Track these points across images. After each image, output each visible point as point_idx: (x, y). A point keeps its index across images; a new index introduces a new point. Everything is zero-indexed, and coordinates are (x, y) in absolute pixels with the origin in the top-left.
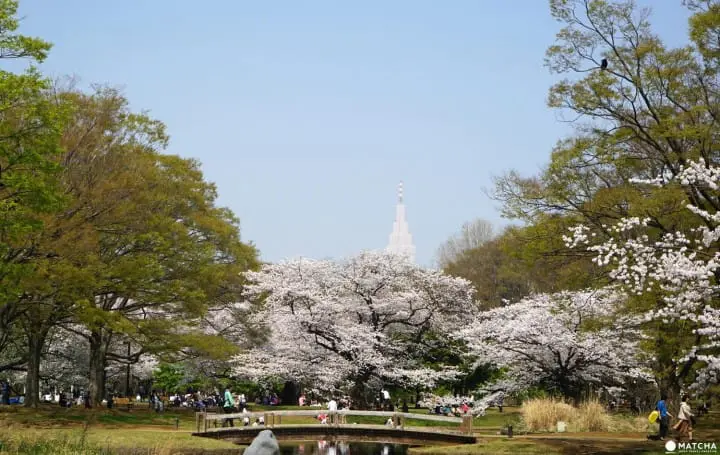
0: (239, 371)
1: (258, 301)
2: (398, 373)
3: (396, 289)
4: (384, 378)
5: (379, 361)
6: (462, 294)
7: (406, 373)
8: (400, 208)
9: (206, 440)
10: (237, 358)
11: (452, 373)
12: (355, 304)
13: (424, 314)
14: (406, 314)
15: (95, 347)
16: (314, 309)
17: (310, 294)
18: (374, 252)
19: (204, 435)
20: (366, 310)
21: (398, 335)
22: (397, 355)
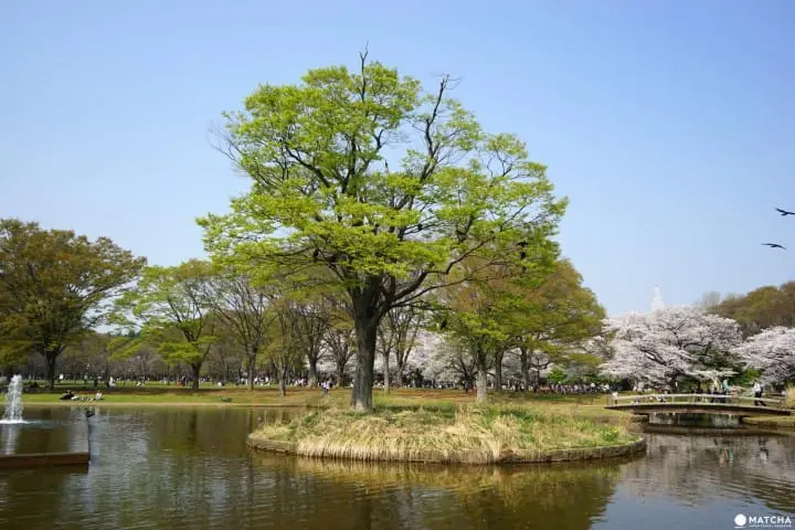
0: (604, 372)
1: (611, 336)
2: (696, 373)
3: (690, 326)
4: (688, 376)
5: (685, 366)
6: (731, 327)
7: (702, 372)
8: (656, 289)
9: (615, 411)
10: (601, 366)
11: (729, 372)
12: (666, 334)
13: (708, 339)
14: (699, 340)
15: (524, 360)
16: (644, 338)
17: (641, 330)
18: (675, 306)
19: (612, 408)
20: (673, 337)
21: (694, 352)
22: (695, 363)
